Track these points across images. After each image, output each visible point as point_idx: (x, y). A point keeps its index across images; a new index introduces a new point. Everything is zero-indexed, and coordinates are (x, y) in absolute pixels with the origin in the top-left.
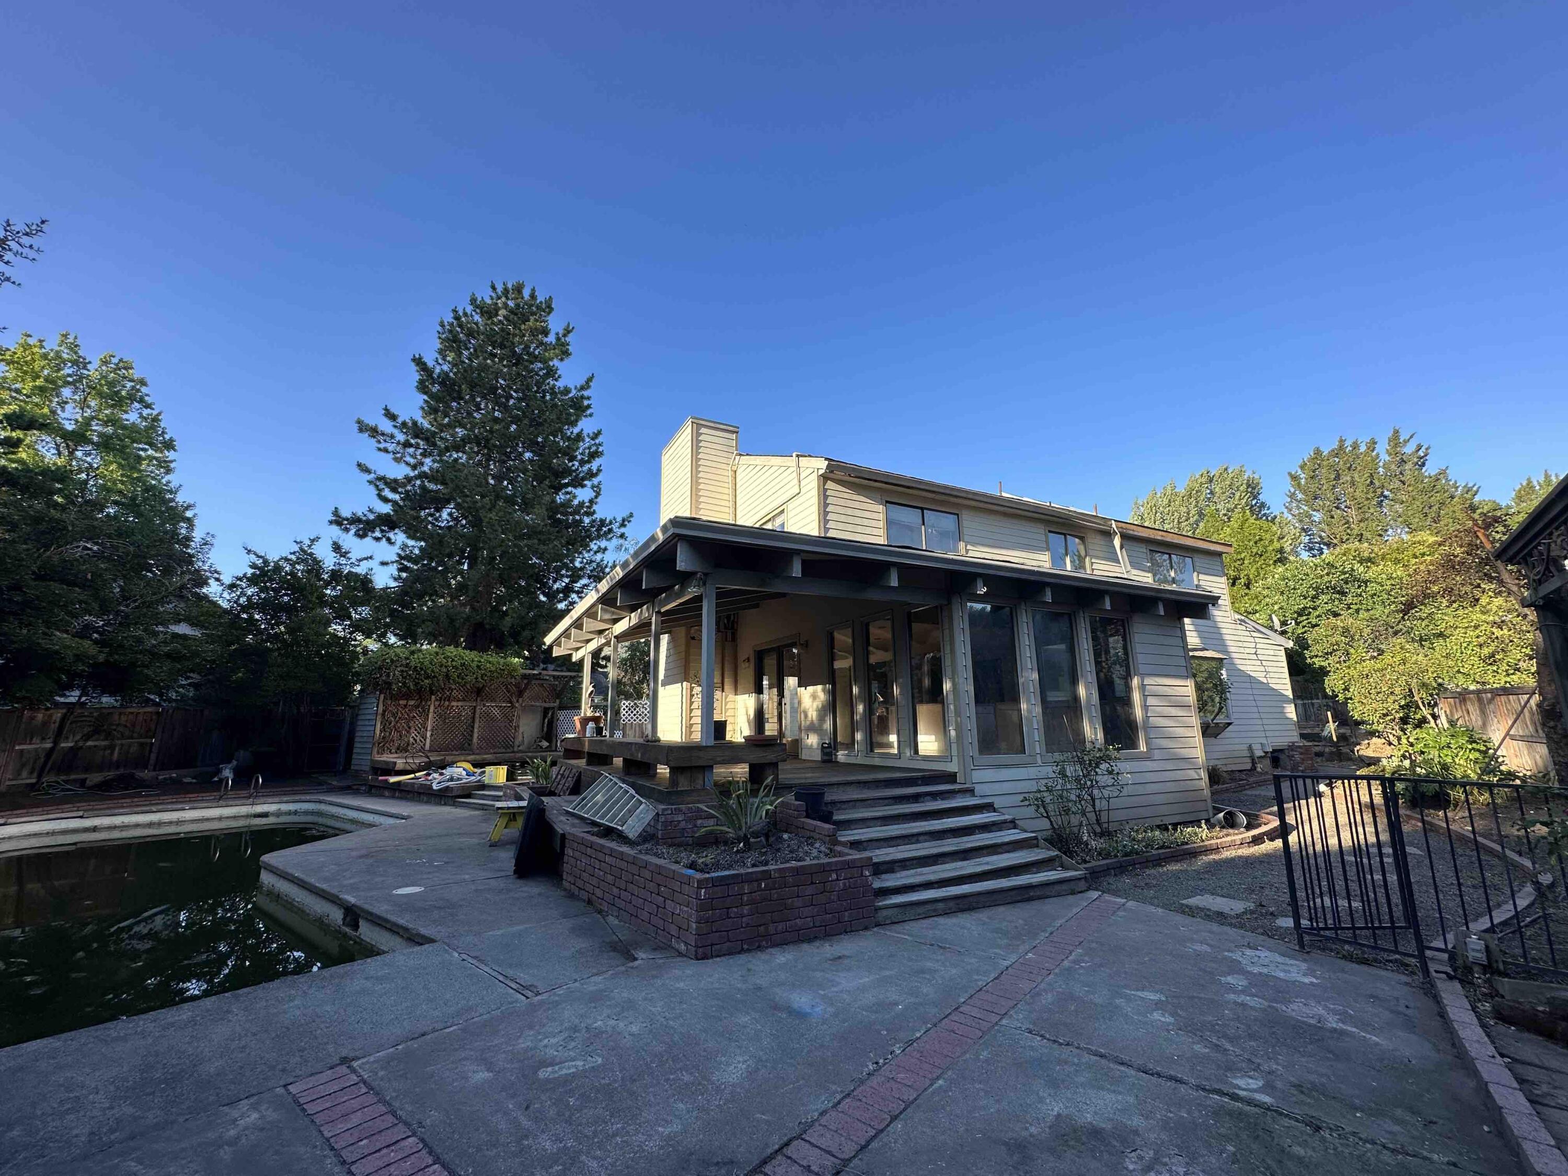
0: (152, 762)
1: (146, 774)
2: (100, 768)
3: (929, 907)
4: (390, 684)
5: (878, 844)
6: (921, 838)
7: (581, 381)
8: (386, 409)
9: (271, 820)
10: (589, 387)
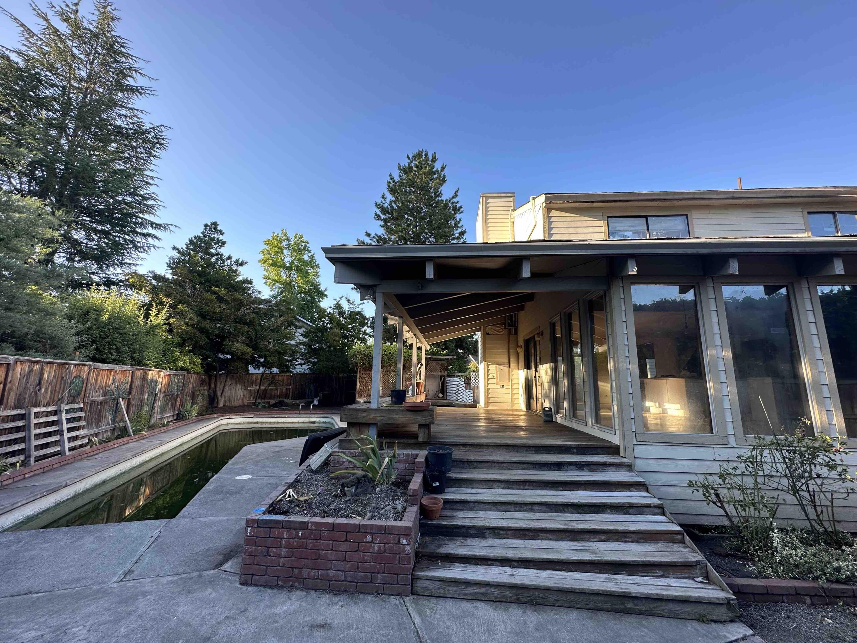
0: (290, 396)
1: (288, 401)
2: (274, 398)
3: (478, 589)
4: (357, 363)
5: (486, 506)
6: (535, 508)
7: (452, 194)
8: (366, 232)
9: (317, 425)
10: (457, 196)
